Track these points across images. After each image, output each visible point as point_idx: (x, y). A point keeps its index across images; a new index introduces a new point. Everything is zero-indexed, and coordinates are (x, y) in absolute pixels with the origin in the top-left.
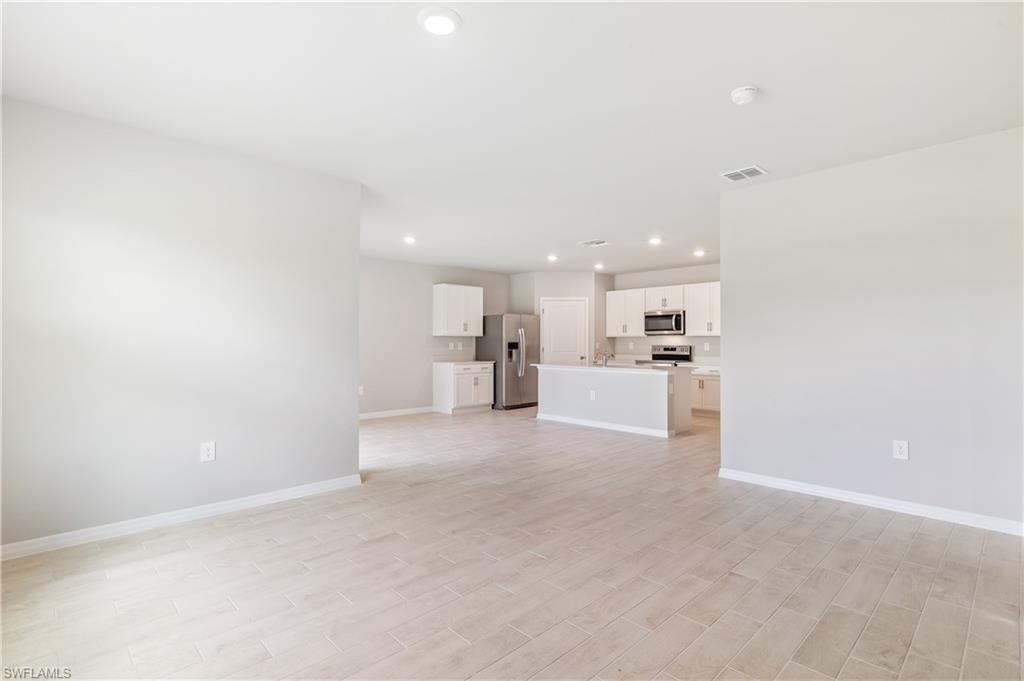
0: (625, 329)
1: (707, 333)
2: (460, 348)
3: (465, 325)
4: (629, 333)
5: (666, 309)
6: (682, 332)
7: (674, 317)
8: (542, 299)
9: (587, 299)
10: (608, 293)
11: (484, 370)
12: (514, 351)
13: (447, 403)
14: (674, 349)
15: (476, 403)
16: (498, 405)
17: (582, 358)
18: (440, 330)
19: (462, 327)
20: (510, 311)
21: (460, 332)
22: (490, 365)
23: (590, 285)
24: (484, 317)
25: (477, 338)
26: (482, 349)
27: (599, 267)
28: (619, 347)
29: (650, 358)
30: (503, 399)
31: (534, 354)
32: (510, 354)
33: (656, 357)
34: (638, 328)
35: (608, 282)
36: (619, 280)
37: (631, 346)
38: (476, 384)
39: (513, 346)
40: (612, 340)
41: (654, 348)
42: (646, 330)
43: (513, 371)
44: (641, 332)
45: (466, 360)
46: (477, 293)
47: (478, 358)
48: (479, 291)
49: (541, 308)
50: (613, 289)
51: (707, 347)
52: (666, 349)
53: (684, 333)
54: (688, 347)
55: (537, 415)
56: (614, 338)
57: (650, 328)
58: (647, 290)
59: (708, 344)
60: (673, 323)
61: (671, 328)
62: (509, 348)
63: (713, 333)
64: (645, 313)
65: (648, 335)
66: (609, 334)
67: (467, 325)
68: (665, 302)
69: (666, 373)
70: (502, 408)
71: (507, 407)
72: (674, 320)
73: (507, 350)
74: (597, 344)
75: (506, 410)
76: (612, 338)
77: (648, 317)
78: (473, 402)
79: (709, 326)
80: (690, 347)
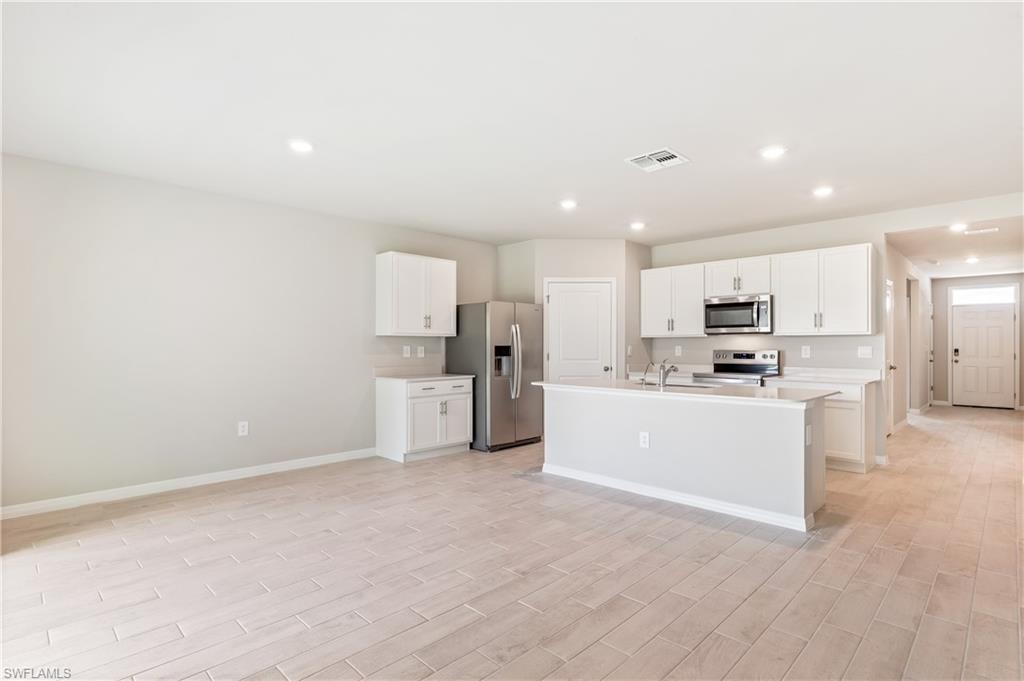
0: (671, 325)
1: (813, 331)
2: (421, 354)
3: (428, 318)
4: (677, 332)
5: (742, 293)
6: (768, 329)
7: (755, 307)
8: (547, 280)
9: (613, 280)
10: (643, 272)
11: (457, 390)
12: (504, 359)
13: (396, 445)
14: (750, 356)
15: (445, 443)
16: (480, 443)
17: (606, 369)
18: (386, 327)
19: (423, 322)
20: (498, 298)
21: (420, 330)
22: (466, 382)
24: (458, 307)
25: (448, 339)
26: (456, 357)
27: (638, 226)
28: (659, 352)
29: (710, 369)
30: (488, 435)
31: (535, 363)
32: (498, 365)
33: (721, 368)
34: (693, 324)
35: (644, 254)
36: (658, 253)
38: (444, 412)
39: (503, 351)
40: (649, 342)
41: (717, 354)
42: (707, 327)
43: (503, 390)
44: (698, 328)
45: (429, 374)
46: (448, 268)
47: (450, 370)
49: (545, 294)
50: (650, 266)
51: (806, 352)
52: (737, 356)
53: (771, 332)
54: (776, 353)
55: (543, 462)
56: (652, 339)
57: (712, 324)
58: (708, 265)
59: (809, 348)
60: (755, 316)
61: (750, 323)
62: (496, 355)
63: (824, 331)
64: (705, 300)
65: (708, 334)
66: (645, 334)
67: (429, 318)
68: (738, 283)
69: (803, 406)
70: (485, 448)
71: (492, 447)
72: (755, 310)
73: (494, 357)
74: (629, 348)
75: (491, 452)
76: (650, 340)
77: (709, 307)
78: (439, 441)
79: (818, 318)
80: (779, 353)
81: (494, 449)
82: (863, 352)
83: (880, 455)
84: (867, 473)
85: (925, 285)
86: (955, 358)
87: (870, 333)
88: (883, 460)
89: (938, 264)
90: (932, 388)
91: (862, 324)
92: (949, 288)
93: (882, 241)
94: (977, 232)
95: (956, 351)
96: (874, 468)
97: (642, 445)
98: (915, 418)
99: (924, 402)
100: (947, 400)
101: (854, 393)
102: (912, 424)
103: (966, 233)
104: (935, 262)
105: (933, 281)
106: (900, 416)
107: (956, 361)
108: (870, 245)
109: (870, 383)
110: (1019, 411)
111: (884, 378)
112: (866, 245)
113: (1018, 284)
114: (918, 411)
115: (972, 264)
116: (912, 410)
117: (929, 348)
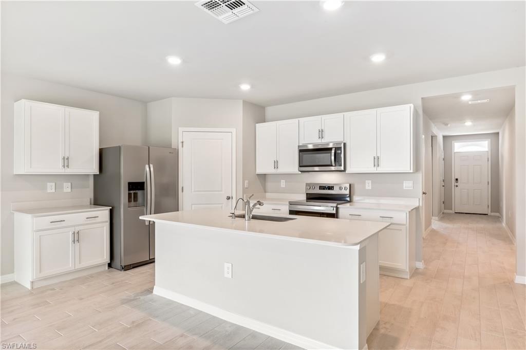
0: (276, 165)
1: (373, 170)
4: (282, 170)
5: (324, 141)
6: (342, 168)
7: (333, 151)
8: (181, 129)
9: (234, 131)
10: (257, 125)
11: (89, 221)
12: (139, 193)
14: (330, 188)
16: (117, 262)
17: (228, 198)
19: (61, 163)
22: (103, 213)
23: (238, 115)
24: (101, 152)
25: (94, 177)
28: (270, 185)
29: (304, 198)
30: (122, 256)
32: (132, 197)
33: (310, 197)
34: (291, 164)
35: (258, 113)
36: (270, 111)
37: (283, 184)
38: (76, 240)
39: (136, 187)
40: (263, 177)
41: (309, 185)
42: (300, 166)
44: (294, 168)
46: (93, 118)
47: (97, 202)
48: (94, 116)
49: (180, 141)
50: (264, 121)
51: (368, 185)
52: (322, 188)
53: (345, 170)
54: (348, 186)
55: (155, 285)
56: (265, 174)
57: (304, 164)
58: (301, 120)
59: (370, 182)
60: (333, 158)
61: (329, 163)
62: (129, 190)
63: (380, 170)
64: (299, 146)
65: (301, 171)
66: (260, 171)
67: (68, 159)
68: (321, 133)
69: (358, 247)
70: (119, 267)
71: (125, 266)
72: (333, 154)
73: (127, 192)
74: (246, 182)
75: (125, 270)
76: (264, 175)
77: (303, 151)
78: (70, 266)
79: (376, 160)
80: (350, 185)
81: (127, 268)
82: (407, 185)
83: (419, 261)
84: (410, 278)
85: (440, 140)
86: (456, 184)
87: (412, 171)
88: (420, 265)
89: (449, 125)
90: (444, 203)
91: (406, 166)
92: (453, 142)
93: (420, 103)
94: (476, 102)
95: (457, 180)
96: (415, 273)
97: (226, 275)
98: (436, 224)
99: (440, 211)
100: (452, 210)
101: (402, 217)
102: (435, 228)
103: (470, 103)
104: (446, 125)
105: (444, 137)
106: (428, 223)
107: (457, 186)
108: (412, 106)
109: (412, 210)
110: (491, 216)
111: (421, 205)
112: (409, 105)
113: (490, 140)
114: (437, 218)
115: (468, 126)
116: (433, 218)
117: (442, 178)
